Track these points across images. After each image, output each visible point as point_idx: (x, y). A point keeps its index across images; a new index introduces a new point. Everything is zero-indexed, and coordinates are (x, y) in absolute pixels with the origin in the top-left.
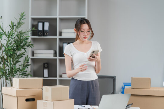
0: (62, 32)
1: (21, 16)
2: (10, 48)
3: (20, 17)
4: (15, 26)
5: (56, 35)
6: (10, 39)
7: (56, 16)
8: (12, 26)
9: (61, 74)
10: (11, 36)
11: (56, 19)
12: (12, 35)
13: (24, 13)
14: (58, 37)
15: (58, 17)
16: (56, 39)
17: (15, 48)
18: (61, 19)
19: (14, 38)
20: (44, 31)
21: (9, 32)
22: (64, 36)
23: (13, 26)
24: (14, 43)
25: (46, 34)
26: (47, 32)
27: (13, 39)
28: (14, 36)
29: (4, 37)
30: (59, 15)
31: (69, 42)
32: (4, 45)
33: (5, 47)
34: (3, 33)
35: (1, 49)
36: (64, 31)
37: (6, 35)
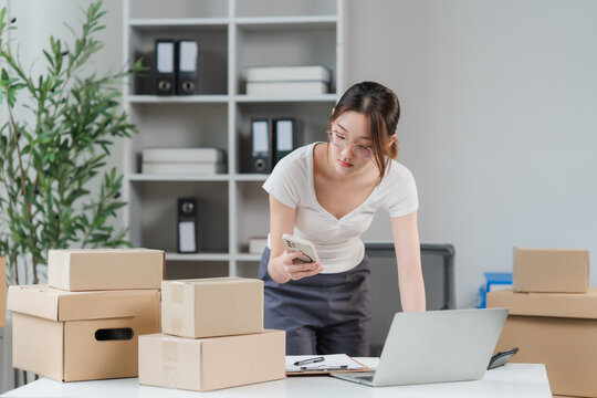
0: (249, 79)
1: (88, 15)
2: (47, 140)
3: (86, 22)
4: (65, 54)
5: (225, 92)
6: (47, 103)
8: (53, 56)
9: (245, 241)
10: (49, 93)
12: (53, 90)
14: (232, 98)
15: (232, 20)
16: (225, 105)
17: (66, 141)
18: (247, 32)
19: (64, 101)
20: (181, 76)
21: (45, 79)
22: (256, 94)
23: (59, 56)
24: (64, 122)
25: (188, 86)
26: (193, 81)
27: (61, 107)
28: (64, 95)
29: (23, 95)
30: (238, 14)
31: (275, 116)
32: (27, 129)
33: (30, 138)
34: (22, 81)
35: (14, 144)
36: (255, 74)
37: (33, 90)
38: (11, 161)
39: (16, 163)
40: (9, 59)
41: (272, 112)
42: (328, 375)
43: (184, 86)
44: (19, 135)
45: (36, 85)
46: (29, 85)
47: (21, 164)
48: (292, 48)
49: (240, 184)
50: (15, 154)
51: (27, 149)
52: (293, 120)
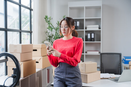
0: (87, 27)
2: (57, 37)
5: (84, 29)
6: (57, 31)
7: (84, 17)
8: (58, 24)
9: (86, 51)
10: (57, 30)
11: (83, 20)
13: (65, 16)
14: (84, 30)
15: (84, 18)
16: (84, 31)
17: (60, 37)
18: (86, 20)
21: (57, 27)
22: (88, 29)
29: (53, 30)
30: (85, 17)
31: (91, 33)
32: (54, 35)
33: (54, 36)
34: (53, 28)
35: (52, 37)
36: (88, 26)
37: (55, 29)
38: (51, 39)
39: (52, 40)
40: (51, 24)
41: (91, 32)
42: (108, 79)
43: (77, 28)
44: (53, 36)
45: (55, 28)
46: (54, 28)
47: (53, 40)
48: (93, 22)
49: (86, 43)
50: (52, 39)
51: (54, 38)
52: (94, 33)
